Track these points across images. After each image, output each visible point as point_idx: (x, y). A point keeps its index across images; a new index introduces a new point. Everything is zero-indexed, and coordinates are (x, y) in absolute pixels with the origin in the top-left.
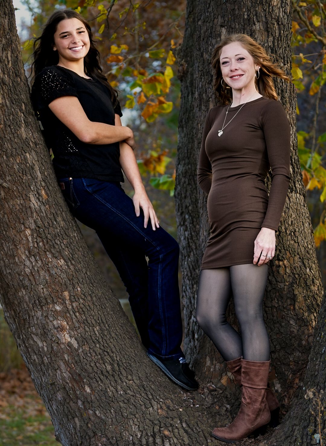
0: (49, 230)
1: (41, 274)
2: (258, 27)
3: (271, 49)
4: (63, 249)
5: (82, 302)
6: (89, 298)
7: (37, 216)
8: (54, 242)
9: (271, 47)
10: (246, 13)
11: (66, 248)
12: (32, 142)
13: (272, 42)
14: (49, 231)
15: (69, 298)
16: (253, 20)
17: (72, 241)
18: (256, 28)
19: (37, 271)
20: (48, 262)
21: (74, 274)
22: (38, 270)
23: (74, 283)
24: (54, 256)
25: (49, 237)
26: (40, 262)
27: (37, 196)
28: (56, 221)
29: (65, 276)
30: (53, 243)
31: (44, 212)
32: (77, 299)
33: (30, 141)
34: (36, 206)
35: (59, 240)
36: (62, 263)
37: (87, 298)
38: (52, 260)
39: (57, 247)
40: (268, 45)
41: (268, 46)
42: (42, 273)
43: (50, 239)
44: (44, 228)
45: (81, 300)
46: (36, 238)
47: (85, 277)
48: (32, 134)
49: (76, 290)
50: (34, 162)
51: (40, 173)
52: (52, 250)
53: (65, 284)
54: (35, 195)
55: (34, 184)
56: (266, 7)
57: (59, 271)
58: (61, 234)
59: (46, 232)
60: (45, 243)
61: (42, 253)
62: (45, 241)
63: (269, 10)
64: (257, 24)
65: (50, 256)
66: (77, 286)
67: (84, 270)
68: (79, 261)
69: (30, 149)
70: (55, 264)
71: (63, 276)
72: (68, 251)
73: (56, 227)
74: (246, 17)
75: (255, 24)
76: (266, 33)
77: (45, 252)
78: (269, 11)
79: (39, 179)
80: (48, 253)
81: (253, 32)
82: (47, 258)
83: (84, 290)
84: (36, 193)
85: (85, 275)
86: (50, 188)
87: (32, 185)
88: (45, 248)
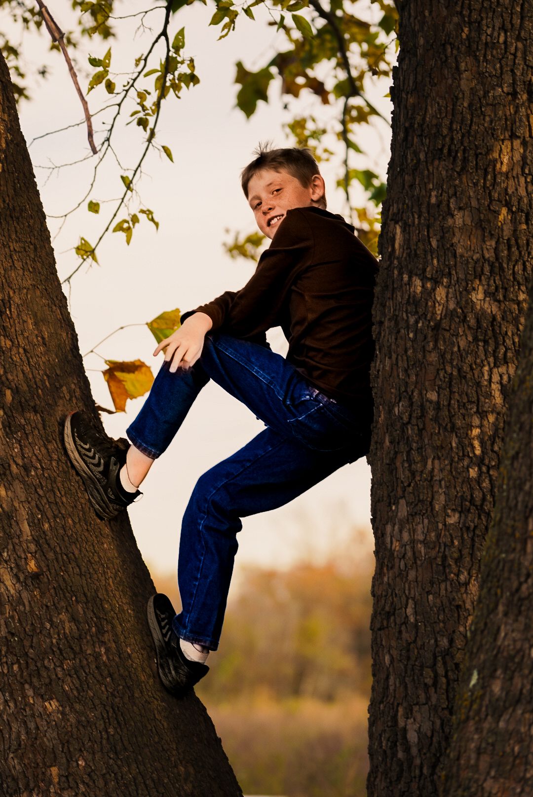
0: (32, 640)
1: (13, 729)
2: (461, 220)
3: (489, 265)
4: (59, 679)
5: (84, 790)
6: (101, 783)
7: (13, 612)
8: (39, 665)
9: (489, 261)
10: (434, 193)
11: (68, 676)
12: (17, 464)
13: (492, 251)
14: (32, 642)
15: (58, 780)
16: (448, 206)
17: (85, 662)
18: (455, 223)
19: (7, 722)
20: (26, 705)
21: (75, 730)
22: (8, 720)
23: (72, 749)
24: (37, 694)
25: (31, 654)
26: (12, 705)
27: (15, 571)
28: (51, 621)
29: (55, 734)
30: (37, 666)
31: (27, 603)
32: (72, 784)
33: (11, 462)
34: (12, 591)
35: (52, 659)
36: (54, 707)
37: (94, 782)
38: (34, 701)
39: (44, 674)
40: (483, 257)
41: (482, 260)
42: (15, 726)
43: (32, 659)
44: (22, 636)
45: (81, 786)
46: (6, 656)
47: (102, 738)
48: (21, 449)
49: (75, 764)
50: (16, 505)
51: (29, 526)
52: (35, 680)
53: (54, 753)
54: (11, 568)
55: (10, 547)
56: (476, 177)
57: (45, 723)
58: (59, 649)
59: (27, 643)
60: (24, 666)
61: (17, 687)
62: (22, 662)
63: (485, 183)
64: (458, 216)
65: (30, 693)
66: (77, 756)
67: (101, 725)
68: (94, 704)
69: (10, 478)
70: (39, 708)
71: (52, 734)
72: (71, 684)
73: (49, 633)
74: (433, 200)
75: (453, 216)
76: (479, 232)
77: (22, 684)
78: (484, 187)
79: (25, 538)
80: (27, 686)
81: (447, 232)
82: (24, 697)
83: (91, 764)
84: (13, 565)
85: (101, 734)
86: (51, 555)
87: (6, 550)
88: (22, 676)
